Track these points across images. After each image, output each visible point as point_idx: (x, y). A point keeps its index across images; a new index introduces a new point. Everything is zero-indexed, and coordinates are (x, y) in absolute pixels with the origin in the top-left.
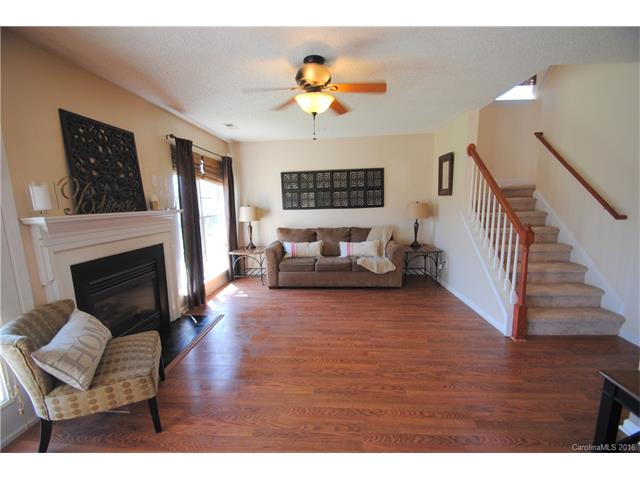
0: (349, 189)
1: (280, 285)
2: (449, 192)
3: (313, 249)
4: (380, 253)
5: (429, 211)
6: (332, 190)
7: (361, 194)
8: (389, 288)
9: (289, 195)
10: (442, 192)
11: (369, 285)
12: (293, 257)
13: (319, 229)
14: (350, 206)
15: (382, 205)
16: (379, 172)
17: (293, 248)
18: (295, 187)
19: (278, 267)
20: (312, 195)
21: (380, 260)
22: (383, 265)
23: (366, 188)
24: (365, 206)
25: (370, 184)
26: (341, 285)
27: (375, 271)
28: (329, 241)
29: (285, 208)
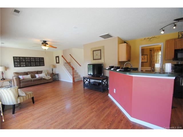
0: (35, 62)
1: (21, 87)
2: (59, 63)
3: (29, 77)
4: (46, 76)
5: (55, 66)
6: (30, 62)
7: (39, 63)
8: (50, 82)
9: (16, 63)
10: (57, 63)
11: (46, 82)
12: (23, 79)
13: (28, 72)
14: (36, 66)
15: (44, 66)
16: (43, 59)
17: (23, 77)
18: (18, 61)
19: (20, 82)
20: (24, 63)
21: (47, 77)
22: (48, 77)
23: (40, 62)
24: (40, 66)
25: (41, 61)
26: (39, 84)
27: (47, 79)
28: (32, 74)
29: (15, 67)
